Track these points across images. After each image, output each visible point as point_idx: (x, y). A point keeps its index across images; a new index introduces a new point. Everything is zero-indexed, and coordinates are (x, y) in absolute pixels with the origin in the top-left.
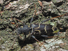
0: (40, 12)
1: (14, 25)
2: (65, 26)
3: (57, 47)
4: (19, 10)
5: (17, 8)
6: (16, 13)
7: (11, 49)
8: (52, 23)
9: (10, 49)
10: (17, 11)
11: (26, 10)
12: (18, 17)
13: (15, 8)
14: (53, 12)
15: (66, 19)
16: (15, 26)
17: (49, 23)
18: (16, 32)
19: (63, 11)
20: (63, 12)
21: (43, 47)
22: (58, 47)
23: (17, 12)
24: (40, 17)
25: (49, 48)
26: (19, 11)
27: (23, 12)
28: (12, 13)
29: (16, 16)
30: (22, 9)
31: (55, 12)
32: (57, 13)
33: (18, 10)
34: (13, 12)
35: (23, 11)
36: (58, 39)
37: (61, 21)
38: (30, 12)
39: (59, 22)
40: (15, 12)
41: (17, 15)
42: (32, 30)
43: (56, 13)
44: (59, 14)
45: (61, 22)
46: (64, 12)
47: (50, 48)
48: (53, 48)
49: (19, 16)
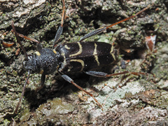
0: (72, 10)
1: (9, 49)
2: (139, 43)
3: (134, 102)
4: (24, 7)
5: (17, 5)
6: (15, 18)
7: (8, 114)
8: (102, 36)
9: (5, 115)
10: (17, 13)
11: (42, 7)
12: (22, 27)
13: (12, 4)
14: (107, 9)
15: (142, 25)
16: (12, 53)
17: (96, 38)
18: (15, 69)
19: (134, 4)
20: (133, 7)
21: (93, 105)
22: (138, 101)
23: (19, 14)
24: (73, 23)
25: (111, 107)
26: (24, 10)
27: (34, 12)
28: (5, 17)
29: (17, 24)
30: (32, 4)
31: (112, 9)
32: (117, 11)
33: (21, 9)
34: (9, 14)
35: (33, 10)
36: (127, 79)
37: (131, 32)
38: (50, 11)
39: (124, 34)
40: (14, 15)
41: (18, 21)
42: (63, 61)
43: (114, 11)
44: (123, 13)
45: (130, 35)
46: (137, 7)
47: (116, 107)
48: (123, 105)
49: (25, 26)
